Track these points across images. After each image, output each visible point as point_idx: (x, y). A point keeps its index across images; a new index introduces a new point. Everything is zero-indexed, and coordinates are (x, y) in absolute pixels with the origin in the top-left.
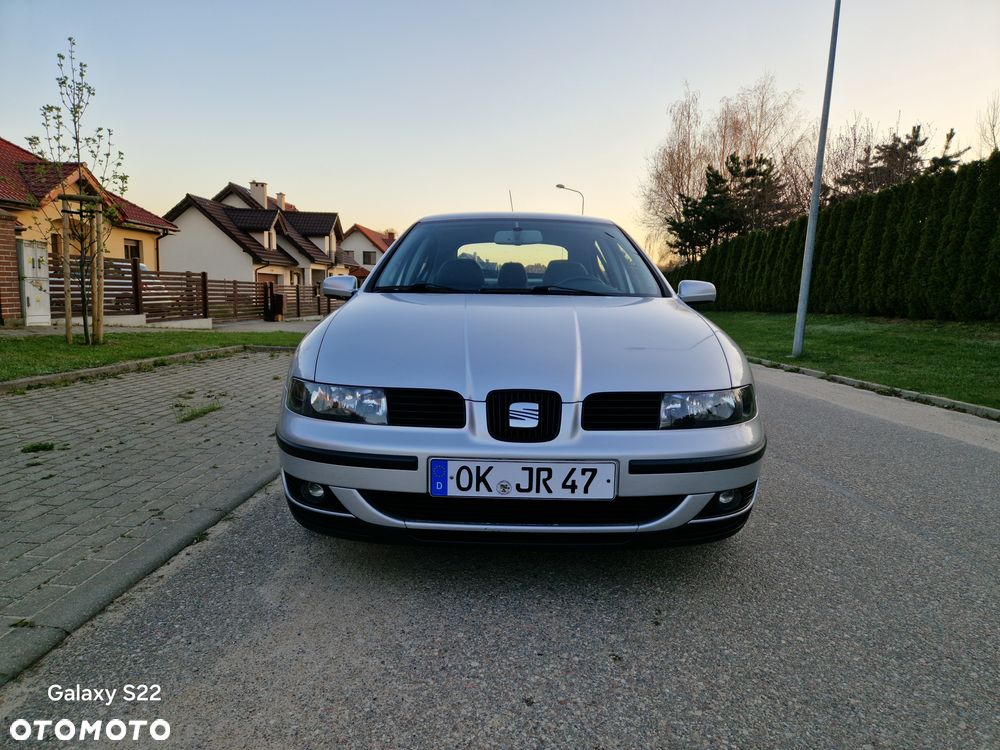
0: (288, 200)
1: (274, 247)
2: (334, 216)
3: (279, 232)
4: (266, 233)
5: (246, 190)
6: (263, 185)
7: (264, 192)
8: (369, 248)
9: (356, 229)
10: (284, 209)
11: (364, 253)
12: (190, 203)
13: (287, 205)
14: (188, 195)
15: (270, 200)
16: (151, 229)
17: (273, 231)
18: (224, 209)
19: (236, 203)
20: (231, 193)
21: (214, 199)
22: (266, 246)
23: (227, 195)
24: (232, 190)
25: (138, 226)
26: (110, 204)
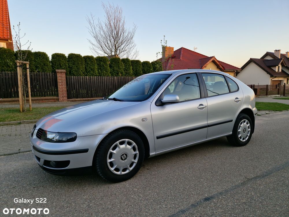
1: (280, 71)
3: (283, 65)
4: (277, 67)
5: (273, 53)
6: (279, 50)
7: (280, 53)
12: (251, 61)
14: (251, 59)
15: (282, 55)
16: (232, 71)
17: (280, 65)
18: (263, 61)
19: (269, 58)
20: (267, 55)
21: (261, 58)
22: (277, 71)
24: (268, 54)
25: (228, 71)
26: (220, 66)
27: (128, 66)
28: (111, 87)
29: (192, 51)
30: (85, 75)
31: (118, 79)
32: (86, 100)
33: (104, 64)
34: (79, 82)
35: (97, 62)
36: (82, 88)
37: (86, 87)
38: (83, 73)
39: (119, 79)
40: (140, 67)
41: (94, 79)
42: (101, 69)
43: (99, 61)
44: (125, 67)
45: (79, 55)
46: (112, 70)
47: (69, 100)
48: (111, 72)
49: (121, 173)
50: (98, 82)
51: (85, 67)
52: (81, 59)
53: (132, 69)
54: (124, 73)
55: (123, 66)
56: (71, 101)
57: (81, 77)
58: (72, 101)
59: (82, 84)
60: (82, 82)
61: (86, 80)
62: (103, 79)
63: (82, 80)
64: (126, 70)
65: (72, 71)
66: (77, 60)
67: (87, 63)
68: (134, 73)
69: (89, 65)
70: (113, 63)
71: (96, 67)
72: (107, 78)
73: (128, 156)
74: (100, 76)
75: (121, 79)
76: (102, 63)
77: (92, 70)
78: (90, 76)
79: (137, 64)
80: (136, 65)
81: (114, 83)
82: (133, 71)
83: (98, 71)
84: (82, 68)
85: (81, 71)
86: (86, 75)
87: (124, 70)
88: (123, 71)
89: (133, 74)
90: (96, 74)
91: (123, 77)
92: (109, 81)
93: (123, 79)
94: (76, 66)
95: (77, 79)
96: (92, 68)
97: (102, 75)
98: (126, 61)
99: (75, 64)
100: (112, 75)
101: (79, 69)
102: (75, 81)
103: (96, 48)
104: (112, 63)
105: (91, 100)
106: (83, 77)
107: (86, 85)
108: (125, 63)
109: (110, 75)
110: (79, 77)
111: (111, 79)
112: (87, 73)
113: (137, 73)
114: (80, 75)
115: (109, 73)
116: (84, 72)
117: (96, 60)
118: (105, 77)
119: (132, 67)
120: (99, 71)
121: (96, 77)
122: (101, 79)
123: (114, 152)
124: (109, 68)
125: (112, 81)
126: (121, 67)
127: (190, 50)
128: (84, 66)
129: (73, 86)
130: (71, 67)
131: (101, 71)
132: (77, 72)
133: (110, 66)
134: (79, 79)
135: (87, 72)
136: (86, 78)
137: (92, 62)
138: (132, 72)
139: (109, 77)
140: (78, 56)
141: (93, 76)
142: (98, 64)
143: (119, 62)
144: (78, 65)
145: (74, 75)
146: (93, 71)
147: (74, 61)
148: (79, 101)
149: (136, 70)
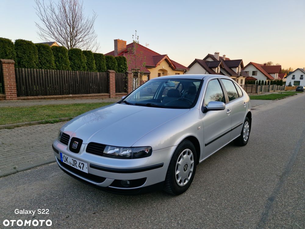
0: (226, 57)
1: (219, 72)
2: (241, 60)
3: (221, 67)
4: (217, 68)
5: (213, 55)
6: (218, 53)
7: (218, 55)
8: (255, 70)
9: (251, 64)
10: (225, 60)
11: (253, 71)
12: (196, 61)
13: (226, 59)
14: (196, 59)
15: (220, 58)
16: (182, 70)
17: (219, 67)
18: (206, 62)
19: (210, 60)
20: (209, 57)
21: (203, 59)
22: (216, 72)
23: (207, 58)
24: (209, 56)
25: (179, 70)
26: (172, 64)
27: (91, 59)
28: (72, 83)
29: (144, 47)
30: (38, 67)
31: (80, 74)
32: (42, 99)
33: (62, 55)
34: (33, 77)
35: (53, 53)
36: (36, 84)
37: (41, 82)
38: (37, 65)
39: (82, 74)
40: (103, 61)
41: (51, 73)
42: (59, 61)
43: (56, 52)
44: (87, 60)
45: (31, 42)
46: (72, 63)
47: (19, 98)
48: (71, 65)
49: (183, 184)
50: (56, 76)
51: (39, 58)
52: (33, 47)
53: (96, 63)
54: (86, 68)
55: (85, 60)
56: (22, 99)
57: (35, 70)
58: (24, 99)
59: (36, 79)
60: (36, 75)
61: (41, 74)
62: (63, 73)
63: (37, 73)
64: (89, 64)
65: (22, 62)
66: (29, 48)
67: (41, 53)
68: (98, 68)
69: (44, 55)
70: (74, 55)
71: (53, 58)
72: (67, 72)
73: (188, 166)
74: (59, 69)
75: (84, 74)
76: (60, 54)
77: (48, 62)
78: (46, 69)
79: (101, 59)
80: (99, 59)
81: (76, 79)
82: (96, 65)
83: (55, 63)
84: (35, 58)
85: (34, 62)
86: (41, 68)
87: (87, 64)
88: (85, 65)
89: (96, 69)
90: (53, 67)
91: (86, 72)
92: (70, 76)
93: (86, 74)
94: (28, 56)
95: (29, 72)
96: (48, 59)
97: (61, 69)
98: (88, 53)
99: (25, 54)
100: (73, 69)
101: (31, 59)
102: (27, 74)
103: (46, 35)
104: (72, 55)
105: (48, 99)
106: (38, 70)
107: (41, 80)
108: (87, 56)
109: (70, 68)
110: (32, 69)
111: (72, 73)
112: (42, 66)
113: (101, 68)
114: (33, 67)
115: (69, 66)
116: (38, 63)
117: (52, 50)
118: (65, 71)
119: (95, 61)
120: (57, 63)
121: (53, 71)
122: (61, 73)
123: (180, 162)
124: (68, 60)
125: (74, 77)
126: (83, 61)
127: (142, 46)
128: (37, 56)
129: (24, 81)
130: (20, 56)
131: (59, 64)
132: (29, 63)
133: (70, 59)
134: (32, 72)
135: (41, 64)
136: (41, 72)
137: (48, 52)
138: (95, 67)
139: (69, 72)
140: (29, 43)
141: (49, 69)
142: (54, 55)
143: (80, 55)
144: (30, 55)
145: (25, 67)
146: (50, 63)
147: (24, 50)
148: (32, 99)
149: (100, 65)
